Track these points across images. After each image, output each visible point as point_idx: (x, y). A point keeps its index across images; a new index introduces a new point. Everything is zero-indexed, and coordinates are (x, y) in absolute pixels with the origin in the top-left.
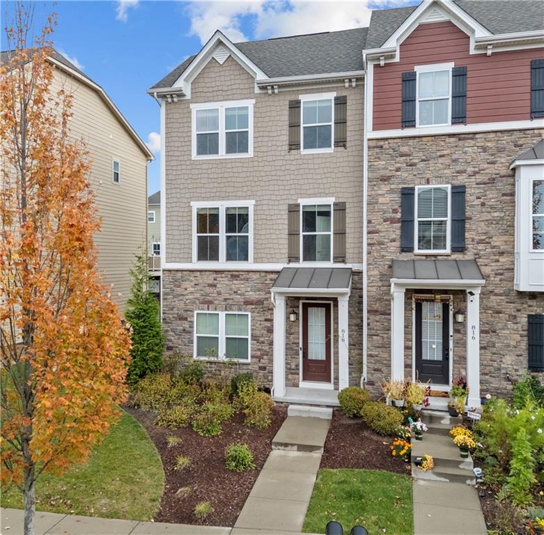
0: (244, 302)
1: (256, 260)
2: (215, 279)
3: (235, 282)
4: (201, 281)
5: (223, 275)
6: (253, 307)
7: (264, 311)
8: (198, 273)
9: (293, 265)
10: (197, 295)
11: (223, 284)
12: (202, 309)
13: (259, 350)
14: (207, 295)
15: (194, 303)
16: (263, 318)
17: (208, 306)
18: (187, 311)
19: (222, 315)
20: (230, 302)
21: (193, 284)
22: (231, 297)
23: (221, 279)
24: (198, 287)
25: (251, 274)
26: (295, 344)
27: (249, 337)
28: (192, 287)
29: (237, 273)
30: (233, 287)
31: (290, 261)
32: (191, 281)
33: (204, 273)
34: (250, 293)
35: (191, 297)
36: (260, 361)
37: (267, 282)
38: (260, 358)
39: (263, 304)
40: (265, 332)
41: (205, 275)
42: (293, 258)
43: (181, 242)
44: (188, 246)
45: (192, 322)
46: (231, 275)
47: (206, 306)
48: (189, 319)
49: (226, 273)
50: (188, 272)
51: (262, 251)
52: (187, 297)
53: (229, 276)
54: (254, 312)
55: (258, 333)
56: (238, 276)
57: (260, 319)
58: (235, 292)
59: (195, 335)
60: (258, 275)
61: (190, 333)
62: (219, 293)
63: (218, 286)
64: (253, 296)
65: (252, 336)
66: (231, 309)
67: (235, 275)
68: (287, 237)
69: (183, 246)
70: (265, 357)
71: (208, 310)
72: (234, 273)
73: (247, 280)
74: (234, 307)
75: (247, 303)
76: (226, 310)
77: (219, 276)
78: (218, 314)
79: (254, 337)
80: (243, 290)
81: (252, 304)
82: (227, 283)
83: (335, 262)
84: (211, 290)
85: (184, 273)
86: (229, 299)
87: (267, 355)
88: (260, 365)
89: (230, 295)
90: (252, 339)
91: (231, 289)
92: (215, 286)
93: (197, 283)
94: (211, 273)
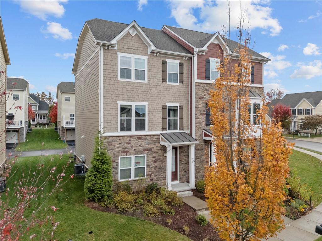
0: (144, 150)
1: (149, 130)
2: (130, 140)
3: (139, 141)
4: (123, 141)
5: (134, 138)
6: (148, 152)
7: (152, 153)
8: (121, 137)
9: (164, 132)
10: (121, 149)
11: (134, 142)
12: (123, 155)
13: (150, 171)
14: (126, 148)
15: (119, 152)
16: (152, 157)
17: (126, 154)
18: (115, 157)
19: (133, 157)
20: (137, 151)
21: (118, 143)
22: (138, 148)
23: (133, 140)
24: (121, 145)
25: (147, 137)
26: (165, 166)
27: (146, 166)
28: (118, 145)
29: (141, 137)
30: (139, 143)
31: (163, 130)
32: (118, 142)
33: (124, 137)
34: (146, 145)
35: (118, 150)
36: (151, 176)
37: (154, 140)
39: (152, 150)
40: (153, 163)
41: (125, 138)
42: (164, 129)
43: (112, 122)
44: (115, 124)
45: (118, 163)
46: (138, 137)
47: (125, 153)
48: (116, 161)
49: (135, 137)
50: (116, 137)
51: (151, 126)
52: (115, 150)
53: (137, 138)
54: (148, 154)
55: (149, 163)
56: (141, 138)
57: (151, 157)
58: (140, 146)
59: (119, 169)
60: (149, 137)
61: (117, 168)
62: (132, 147)
63: (131, 143)
64: (147, 147)
66: (137, 154)
67: (139, 138)
68: (161, 119)
69: (113, 124)
70: (153, 174)
72: (139, 137)
73: (145, 139)
74: (139, 153)
75: (145, 150)
76: (135, 155)
77: (132, 138)
78: (131, 157)
79: (148, 166)
80: (143, 144)
81: (147, 151)
82: (136, 141)
83: (180, 130)
84: (128, 145)
85: (114, 138)
86: (136, 149)
88: (150, 178)
89: (137, 147)
91: (138, 144)
92: (130, 143)
93: (121, 142)
94: (128, 137)
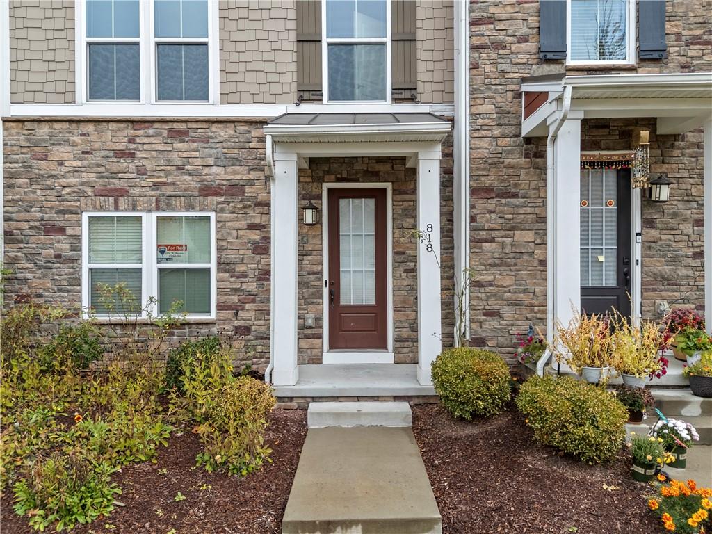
0: (200, 190)
1: (226, 98)
2: (132, 141)
3: (178, 145)
4: (97, 145)
5: (151, 131)
6: (222, 199)
7: (245, 207)
8: (90, 128)
9: (307, 108)
10: (90, 177)
11: (150, 149)
12: (102, 208)
13: (235, 291)
14: (114, 175)
15: (82, 194)
16: (243, 224)
17: (116, 202)
18: (63, 212)
19: (149, 221)
20: (168, 190)
21: (77, 151)
22: (170, 179)
23: (146, 140)
24: (90, 159)
25: (214, 128)
26: (314, 273)
27: (213, 266)
28: (76, 158)
29: (183, 126)
30: (175, 156)
31: (301, 100)
32: (74, 145)
33: (104, 126)
34: (215, 169)
35: (74, 180)
36: (237, 315)
37: (251, 145)
38: (236, 309)
39: (243, 193)
40: (249, 253)
41: (108, 131)
42: (308, 93)
43: (49, 56)
44: (65, 66)
45: (78, 237)
46: (170, 130)
47: (112, 199)
48: (69, 231)
49: (157, 125)
50: (66, 125)
51: (240, 77)
52: (64, 181)
53: (165, 133)
54: (222, 211)
55: (231, 255)
56: (185, 133)
57: (238, 225)
58: (180, 169)
59: (86, 266)
60: (229, 131)
61: (74, 261)
62: (141, 172)
63: (139, 155)
64: (219, 175)
65: (219, 263)
66: (170, 207)
67: (177, 130)
68: (293, 47)
69: (52, 66)
70: (248, 306)
71: (116, 208)
72: (175, 125)
73: (207, 140)
74: (176, 202)
75: (207, 191)
76: (158, 208)
77: (141, 132)
78: (139, 219)
79: (223, 265)
80: (198, 162)
81: (217, 194)
82: (161, 148)
84: (123, 163)
85: (56, 126)
86: (164, 183)
87: (253, 301)
88: (237, 323)
89: (167, 173)
90: (219, 270)
91: (169, 160)
92: (131, 155)
93: (88, 148)
94: (122, 125)
